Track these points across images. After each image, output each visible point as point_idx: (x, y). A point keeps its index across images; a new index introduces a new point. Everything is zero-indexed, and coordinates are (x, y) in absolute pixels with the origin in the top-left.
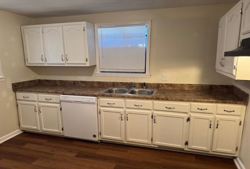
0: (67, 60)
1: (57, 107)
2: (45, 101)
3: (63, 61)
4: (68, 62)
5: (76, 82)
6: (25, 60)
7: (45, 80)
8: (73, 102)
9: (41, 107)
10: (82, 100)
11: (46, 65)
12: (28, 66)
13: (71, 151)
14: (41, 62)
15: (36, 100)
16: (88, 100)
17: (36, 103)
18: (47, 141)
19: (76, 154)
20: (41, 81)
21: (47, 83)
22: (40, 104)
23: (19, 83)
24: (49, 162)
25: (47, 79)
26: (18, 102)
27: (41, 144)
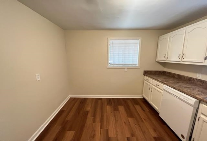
0: (183, 58)
1: (161, 93)
2: (155, 85)
3: (179, 59)
4: (183, 60)
5: (192, 79)
6: (156, 57)
7: (167, 72)
8: (172, 94)
9: (153, 88)
10: (180, 96)
11: (167, 62)
12: (157, 62)
13: (155, 130)
14: (164, 59)
15: (151, 83)
16: (186, 98)
17: (151, 85)
18: (149, 111)
19: (156, 136)
20: (165, 72)
21: (168, 74)
22: (153, 86)
23: (148, 71)
24: (135, 124)
25: (169, 72)
26: (145, 81)
27: (144, 111)
